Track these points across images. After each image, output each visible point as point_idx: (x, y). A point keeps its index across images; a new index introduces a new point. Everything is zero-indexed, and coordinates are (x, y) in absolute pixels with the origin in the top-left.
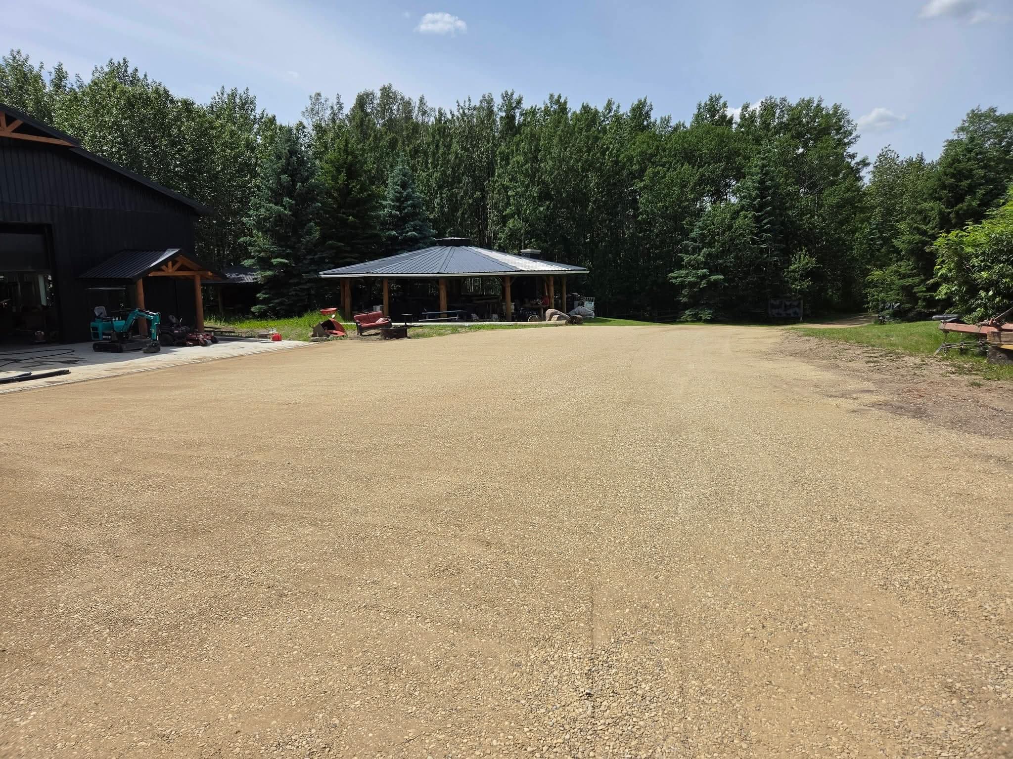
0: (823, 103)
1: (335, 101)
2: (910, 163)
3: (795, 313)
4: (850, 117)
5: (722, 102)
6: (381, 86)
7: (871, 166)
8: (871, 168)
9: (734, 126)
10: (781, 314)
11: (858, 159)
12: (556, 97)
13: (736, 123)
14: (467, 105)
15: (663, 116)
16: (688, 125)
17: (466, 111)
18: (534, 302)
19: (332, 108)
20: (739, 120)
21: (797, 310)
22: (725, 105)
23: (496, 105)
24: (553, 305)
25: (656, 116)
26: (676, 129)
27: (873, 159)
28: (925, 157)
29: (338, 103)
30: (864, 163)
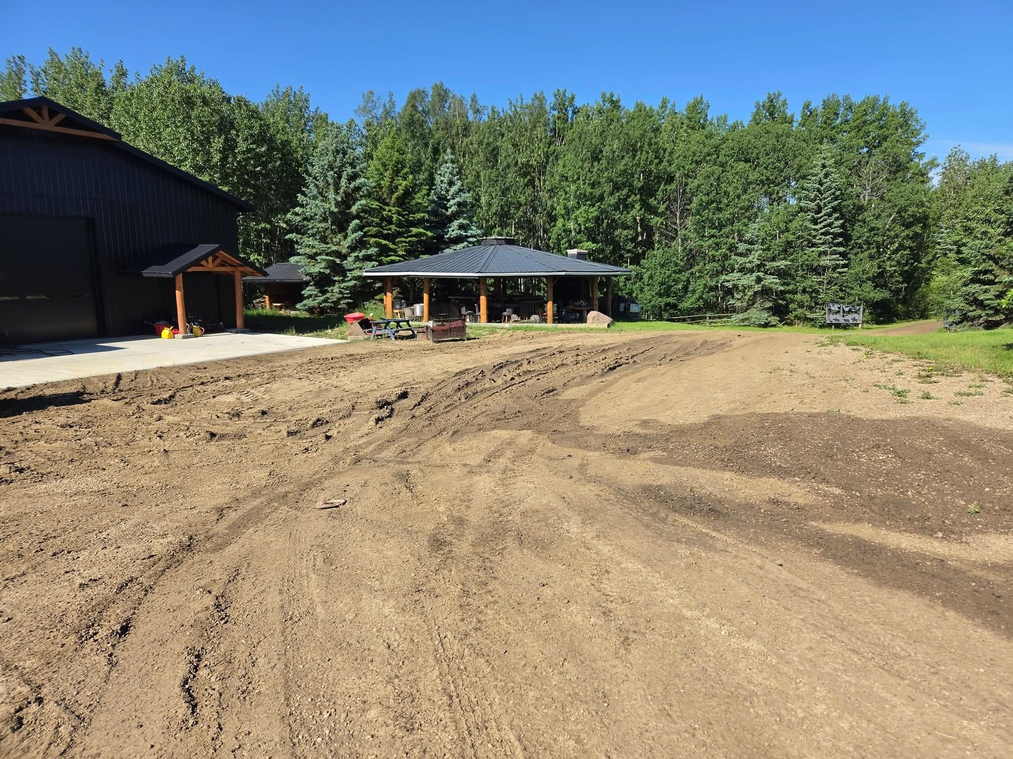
0: (889, 101)
1: (388, 99)
2: (982, 165)
3: (854, 319)
4: (919, 116)
5: (782, 99)
6: (432, 84)
7: (940, 167)
8: (940, 170)
9: (795, 124)
10: (838, 320)
11: (926, 160)
12: (608, 96)
13: (797, 122)
14: (519, 104)
15: (719, 115)
16: (746, 124)
17: (518, 109)
18: (577, 303)
19: (385, 106)
20: (800, 119)
21: (856, 316)
22: (785, 104)
23: (548, 103)
24: (597, 308)
25: (712, 115)
26: (734, 128)
27: (942, 160)
28: (998, 158)
29: (390, 101)
30: (933, 164)
